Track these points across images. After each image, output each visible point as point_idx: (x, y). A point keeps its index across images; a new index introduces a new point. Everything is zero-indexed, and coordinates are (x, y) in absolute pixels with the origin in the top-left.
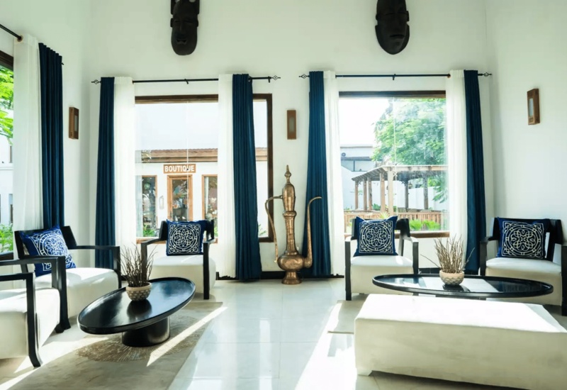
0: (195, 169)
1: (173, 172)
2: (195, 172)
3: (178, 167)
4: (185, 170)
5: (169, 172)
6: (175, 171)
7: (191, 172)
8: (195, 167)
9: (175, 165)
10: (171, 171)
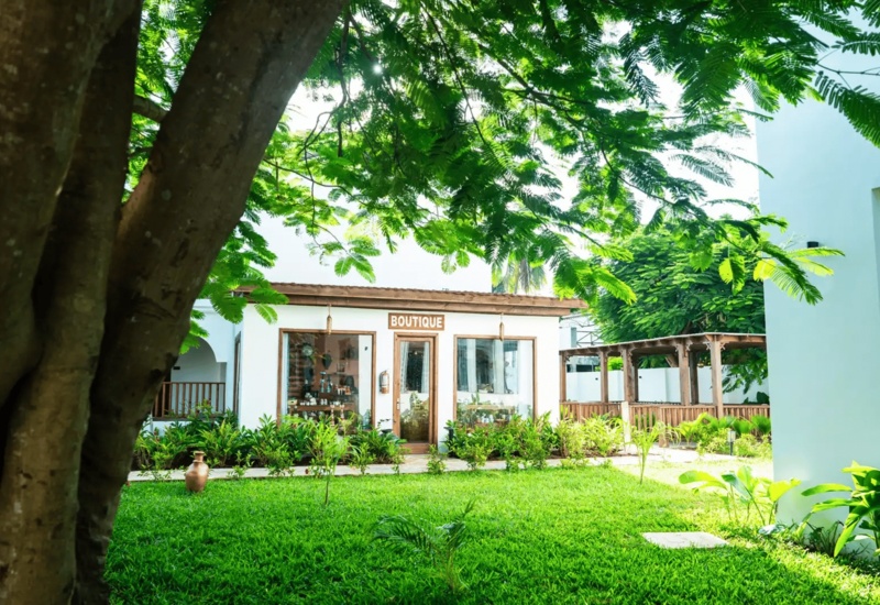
0: (443, 324)
1: (405, 327)
2: (443, 329)
3: (415, 318)
4: (426, 325)
5: (398, 327)
6: (409, 325)
7: (436, 328)
8: (443, 320)
9: (409, 315)
10: (402, 325)
